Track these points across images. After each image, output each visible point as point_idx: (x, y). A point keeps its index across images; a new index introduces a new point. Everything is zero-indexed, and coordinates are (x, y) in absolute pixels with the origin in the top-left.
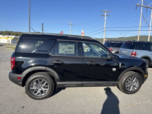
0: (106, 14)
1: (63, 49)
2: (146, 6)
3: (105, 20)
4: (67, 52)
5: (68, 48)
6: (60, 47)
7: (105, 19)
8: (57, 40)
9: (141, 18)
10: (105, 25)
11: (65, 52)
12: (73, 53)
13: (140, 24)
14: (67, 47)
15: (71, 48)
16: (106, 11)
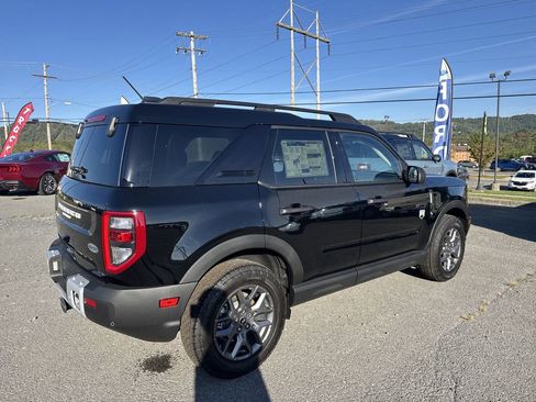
0: (192, 43)
1: (296, 162)
2: (300, 30)
3: (194, 68)
4: (307, 171)
5: (310, 156)
6: (285, 153)
7: (194, 63)
8: (273, 127)
9: (293, 68)
10: (195, 86)
11: (304, 171)
12: (324, 172)
13: (293, 84)
14: (305, 152)
15: (316, 156)
16: (192, 33)
